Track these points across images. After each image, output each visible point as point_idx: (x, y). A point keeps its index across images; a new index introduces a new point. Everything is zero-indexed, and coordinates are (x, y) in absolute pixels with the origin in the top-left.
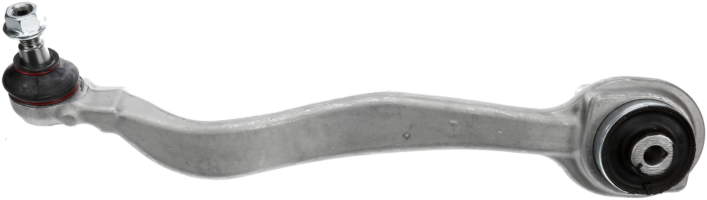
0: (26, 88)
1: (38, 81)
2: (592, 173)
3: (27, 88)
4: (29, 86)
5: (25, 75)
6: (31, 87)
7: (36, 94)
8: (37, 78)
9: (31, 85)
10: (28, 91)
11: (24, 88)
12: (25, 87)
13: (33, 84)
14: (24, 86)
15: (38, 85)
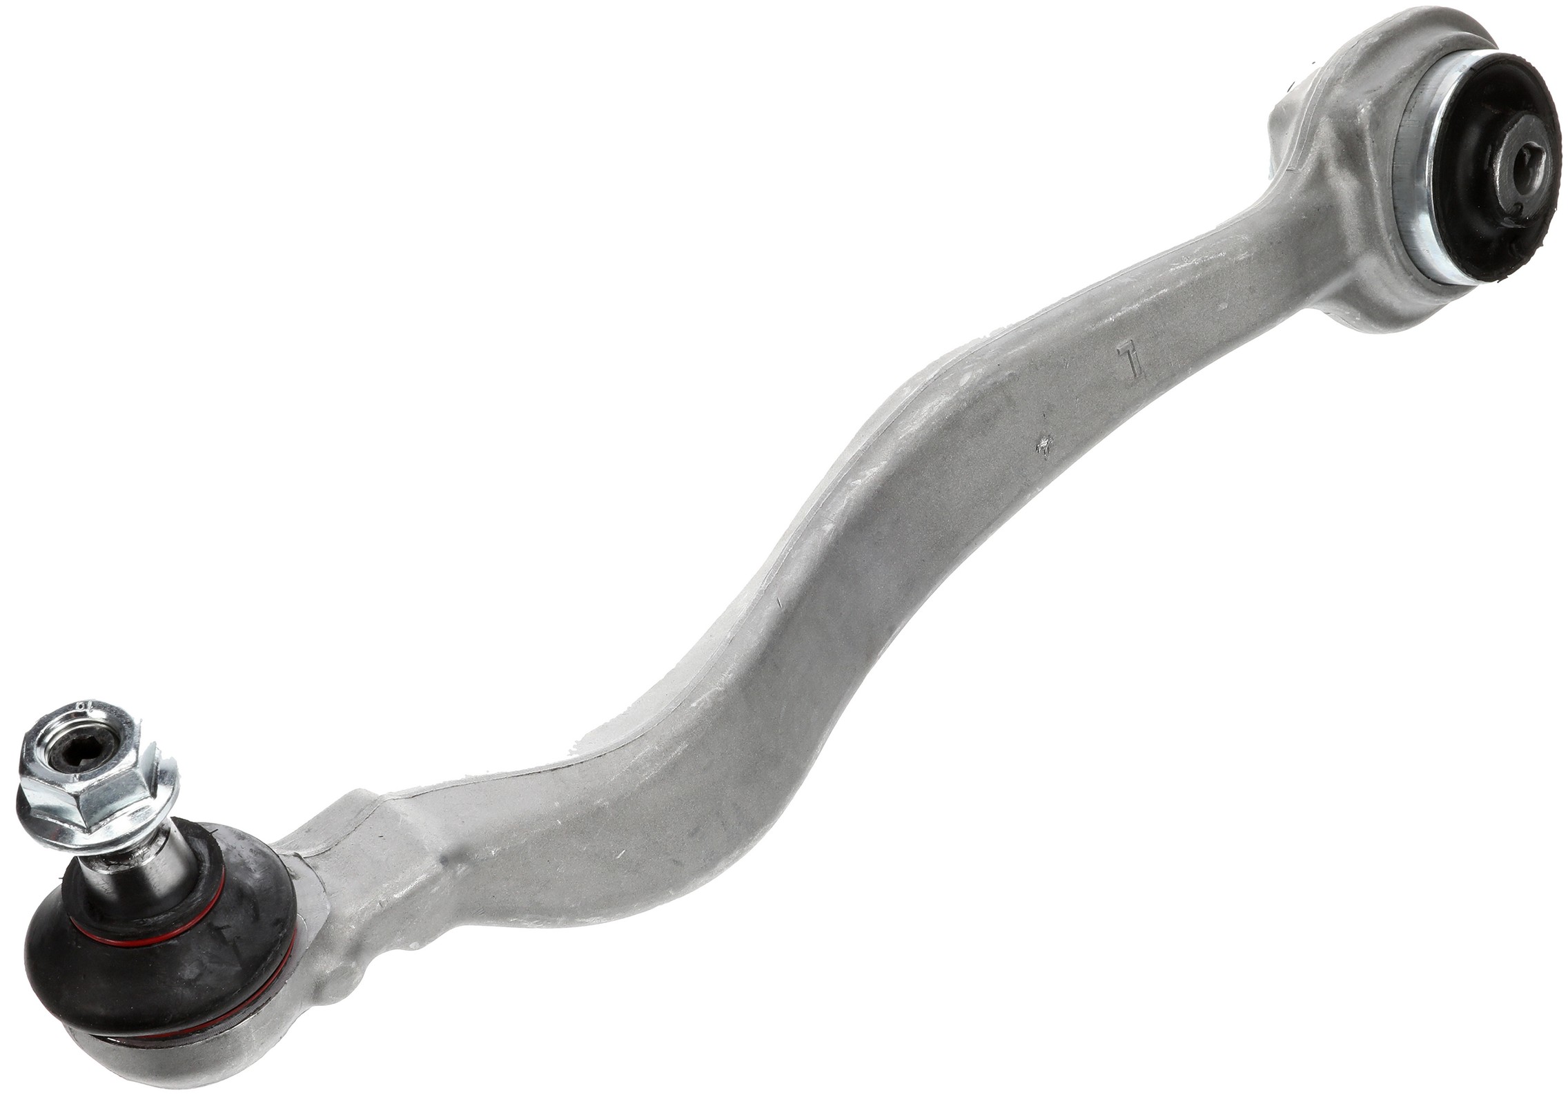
0: (195, 980)
1: (218, 929)
2: (1412, 285)
3: (200, 975)
4: (201, 964)
5: (170, 942)
6: (211, 962)
7: (239, 968)
8: (210, 925)
9: (205, 960)
10: (209, 980)
11: (189, 983)
12: (192, 977)
13: (209, 950)
14: (186, 977)
15: (223, 941)
